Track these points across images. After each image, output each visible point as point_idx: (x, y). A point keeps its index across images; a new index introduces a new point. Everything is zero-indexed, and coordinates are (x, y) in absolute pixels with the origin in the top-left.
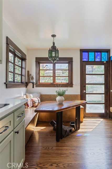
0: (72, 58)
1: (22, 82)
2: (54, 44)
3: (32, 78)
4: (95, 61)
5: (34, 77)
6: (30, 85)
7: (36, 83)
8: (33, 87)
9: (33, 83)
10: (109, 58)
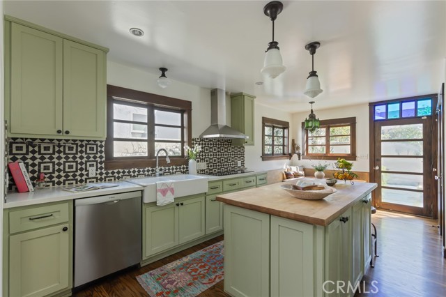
0: (355, 118)
1: (284, 154)
2: (312, 111)
3: (298, 148)
4: (401, 118)
5: (301, 147)
6: (295, 157)
7: (303, 154)
8: (299, 159)
9: (299, 155)
10: (435, 109)
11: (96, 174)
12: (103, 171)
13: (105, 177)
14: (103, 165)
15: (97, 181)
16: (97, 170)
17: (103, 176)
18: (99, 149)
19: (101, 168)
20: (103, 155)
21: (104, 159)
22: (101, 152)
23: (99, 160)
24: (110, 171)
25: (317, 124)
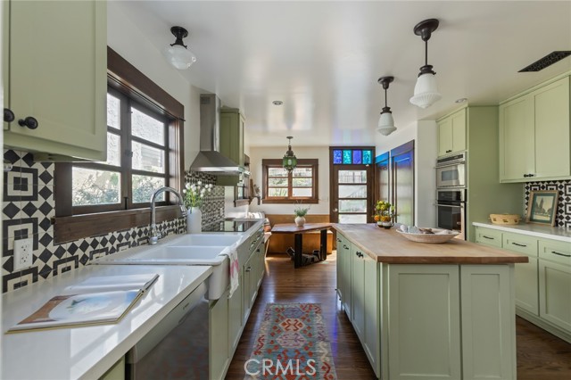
1: (244, 197)
2: (290, 148)
3: (258, 190)
4: (352, 164)
5: (261, 189)
6: (255, 200)
7: (264, 198)
8: (259, 204)
9: (259, 198)
10: (374, 159)
11: (35, 258)
12: (52, 248)
13: (56, 264)
14: (51, 231)
15: (35, 280)
16: (35, 247)
17: (50, 263)
18: (41, 185)
19: (46, 240)
20: (51, 201)
21: (52, 214)
22: (45, 193)
23: (40, 216)
24: (66, 246)
25: (294, 163)
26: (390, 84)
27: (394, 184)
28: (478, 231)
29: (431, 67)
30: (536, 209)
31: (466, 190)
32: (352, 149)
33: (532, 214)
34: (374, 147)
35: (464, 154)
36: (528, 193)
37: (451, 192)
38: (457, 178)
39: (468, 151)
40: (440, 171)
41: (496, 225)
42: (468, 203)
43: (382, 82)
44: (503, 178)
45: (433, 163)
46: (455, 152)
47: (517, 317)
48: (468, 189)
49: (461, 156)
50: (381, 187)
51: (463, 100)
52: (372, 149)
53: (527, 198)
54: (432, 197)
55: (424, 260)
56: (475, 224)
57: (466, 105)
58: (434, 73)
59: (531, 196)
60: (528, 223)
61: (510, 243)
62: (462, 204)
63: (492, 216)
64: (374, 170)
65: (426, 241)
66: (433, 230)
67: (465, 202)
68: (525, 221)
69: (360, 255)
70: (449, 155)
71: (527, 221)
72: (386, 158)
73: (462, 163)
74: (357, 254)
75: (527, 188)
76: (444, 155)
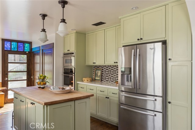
10: (31, 49)
26: (46, 18)
27: (43, 63)
28: (79, 85)
29: (65, 20)
30: (96, 75)
31: (75, 68)
32: (18, 42)
33: (95, 77)
34: (31, 42)
35: (74, 52)
36: (94, 69)
37: (69, 69)
38: (71, 63)
39: (76, 51)
40: (65, 59)
41: (85, 82)
42: (75, 73)
43: (42, 16)
44: (87, 64)
45: (62, 55)
46: (71, 51)
47: (91, 117)
48: (76, 67)
49: (73, 53)
50: (35, 65)
51: (74, 29)
52: (30, 43)
53: (94, 71)
54: (61, 71)
55: (63, 101)
56: (78, 82)
57: (75, 32)
58: (66, 23)
59: (95, 70)
60: (94, 81)
61: (89, 89)
62: (74, 74)
63: (84, 79)
64: (31, 56)
65: (62, 93)
66: (64, 87)
67: (74, 73)
68: (93, 80)
69: (33, 104)
70: (68, 52)
71: (94, 80)
72: (38, 49)
73: (73, 56)
74: (31, 103)
75: (94, 67)
76: (66, 52)
